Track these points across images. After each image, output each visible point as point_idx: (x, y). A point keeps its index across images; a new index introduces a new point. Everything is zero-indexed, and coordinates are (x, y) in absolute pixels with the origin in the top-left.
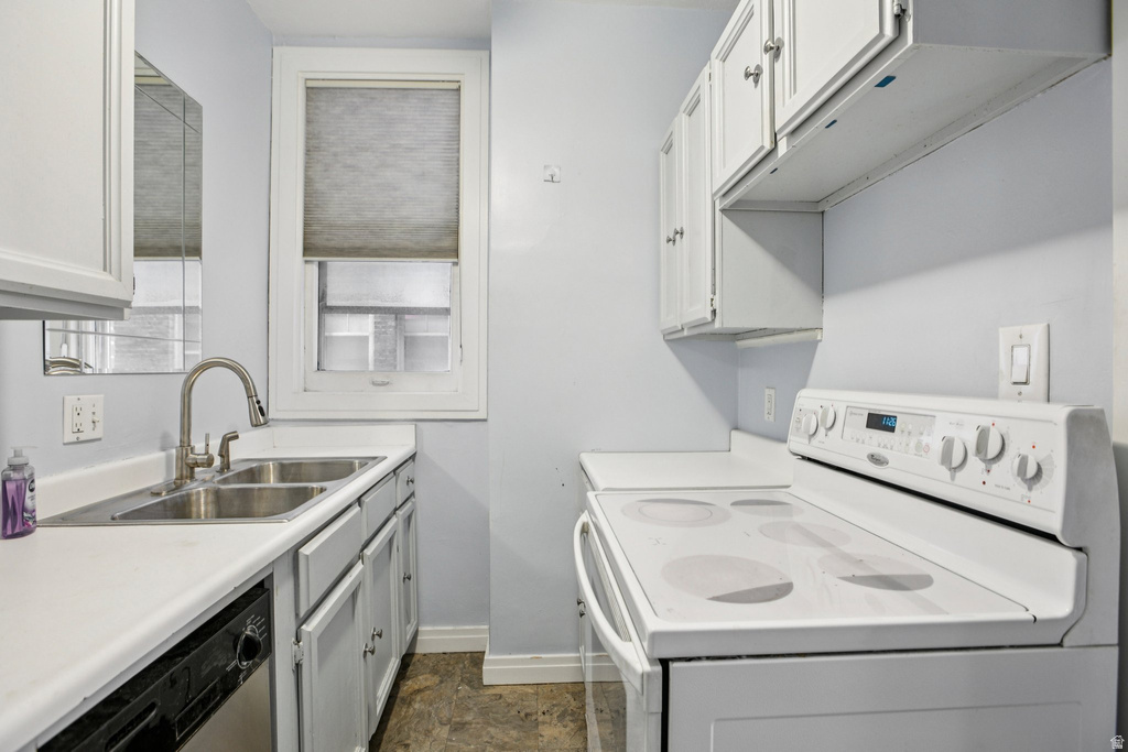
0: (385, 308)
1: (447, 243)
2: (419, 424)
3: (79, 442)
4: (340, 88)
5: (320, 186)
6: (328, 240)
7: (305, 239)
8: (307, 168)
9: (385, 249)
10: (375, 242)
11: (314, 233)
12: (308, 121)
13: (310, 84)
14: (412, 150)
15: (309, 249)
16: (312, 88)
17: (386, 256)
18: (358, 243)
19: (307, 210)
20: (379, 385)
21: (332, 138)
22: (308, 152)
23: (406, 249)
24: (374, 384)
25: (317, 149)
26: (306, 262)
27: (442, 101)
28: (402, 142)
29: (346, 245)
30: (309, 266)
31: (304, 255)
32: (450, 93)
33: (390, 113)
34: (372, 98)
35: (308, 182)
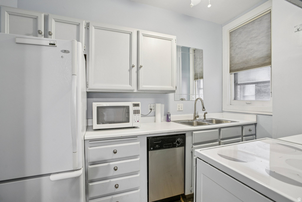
0: (250, 83)
1: (267, 61)
2: (258, 115)
3: (179, 111)
4: (237, 29)
5: (233, 55)
6: (235, 68)
7: (230, 69)
8: (230, 51)
9: (249, 67)
10: (246, 66)
11: (232, 67)
12: (230, 40)
13: (230, 31)
14: (256, 37)
15: (231, 71)
16: (231, 32)
17: (249, 69)
18: (242, 67)
19: (230, 62)
20: (248, 104)
21: (236, 42)
22: (230, 48)
23: (255, 66)
24: (247, 103)
25: (232, 46)
26: (231, 74)
27: (265, 18)
28: (253, 36)
29: (239, 68)
30: (231, 75)
31: (230, 73)
32: (268, 14)
33: (250, 29)
34: (245, 28)
35: (231, 55)
